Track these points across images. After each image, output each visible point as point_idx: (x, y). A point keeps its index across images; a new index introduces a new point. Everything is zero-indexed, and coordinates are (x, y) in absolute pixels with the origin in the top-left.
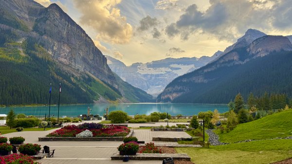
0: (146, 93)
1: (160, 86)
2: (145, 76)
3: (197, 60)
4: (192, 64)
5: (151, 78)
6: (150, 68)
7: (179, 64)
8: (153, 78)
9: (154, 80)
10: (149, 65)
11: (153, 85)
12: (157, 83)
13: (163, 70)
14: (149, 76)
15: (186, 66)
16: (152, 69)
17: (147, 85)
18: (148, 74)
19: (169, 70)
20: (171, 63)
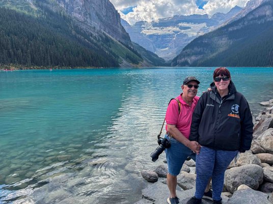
0: (156, 56)
1: (167, 49)
2: (151, 36)
3: (210, 18)
4: (204, 22)
5: (157, 39)
6: (155, 28)
7: (188, 23)
8: (160, 39)
9: (162, 40)
10: (155, 25)
11: (159, 47)
12: (164, 45)
13: (170, 30)
14: (155, 37)
15: (196, 25)
16: (158, 28)
17: (154, 47)
18: (154, 35)
19: (178, 29)
20: (180, 22)
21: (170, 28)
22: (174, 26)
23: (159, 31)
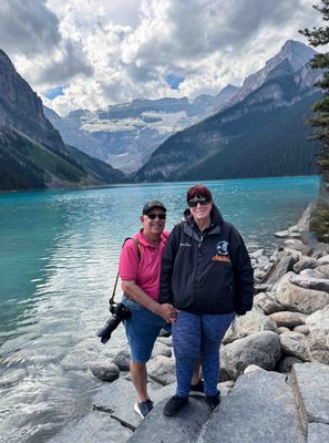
1: (126, 154)
2: (97, 134)
3: (191, 102)
4: (180, 110)
5: (108, 139)
6: (104, 121)
7: (157, 111)
8: (113, 139)
9: (116, 141)
10: (102, 115)
11: (112, 153)
12: (121, 148)
13: (129, 123)
14: (105, 136)
15: (171, 115)
16: (108, 121)
17: (103, 152)
18: (102, 132)
19: (141, 122)
20: (144, 110)
21: (128, 121)
22: (135, 117)
23: (111, 126)
